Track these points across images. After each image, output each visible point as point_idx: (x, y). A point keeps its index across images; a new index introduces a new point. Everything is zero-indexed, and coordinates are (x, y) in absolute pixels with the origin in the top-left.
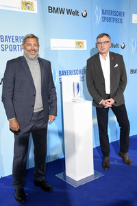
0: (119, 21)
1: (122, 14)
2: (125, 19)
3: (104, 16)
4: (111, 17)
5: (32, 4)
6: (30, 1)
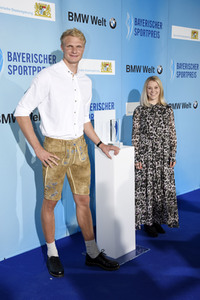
0: (155, 35)
1: (159, 25)
3: (137, 27)
4: (146, 28)
5: (48, 8)
6: (47, 3)
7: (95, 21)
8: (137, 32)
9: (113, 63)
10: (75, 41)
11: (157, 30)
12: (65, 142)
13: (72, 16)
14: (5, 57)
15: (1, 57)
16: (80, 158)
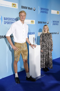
0: (46, 13)
1: (47, 10)
2: (49, 12)
3: (41, 10)
4: (44, 11)
5: (16, 5)
6: (16, 3)
7: (29, 8)
8: (41, 12)
9: (34, 21)
10: (23, 14)
12: (21, 44)
13: (23, 7)
14: (3, 19)
15: (2, 19)
16: (25, 48)
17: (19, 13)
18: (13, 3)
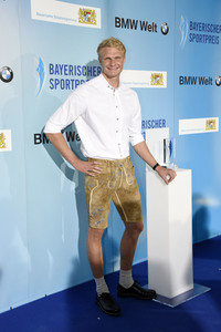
0: (213, 40)
1: (218, 29)
3: (193, 32)
4: (202, 33)
5: (94, 13)
6: (92, 9)
7: (145, 26)
8: (193, 38)
9: (164, 74)
10: (113, 52)
11: (216, 34)
12: (111, 162)
13: (120, 23)
14: (46, 70)
15: (42, 69)
16: (128, 181)
17: (99, 49)
18: (82, 7)
